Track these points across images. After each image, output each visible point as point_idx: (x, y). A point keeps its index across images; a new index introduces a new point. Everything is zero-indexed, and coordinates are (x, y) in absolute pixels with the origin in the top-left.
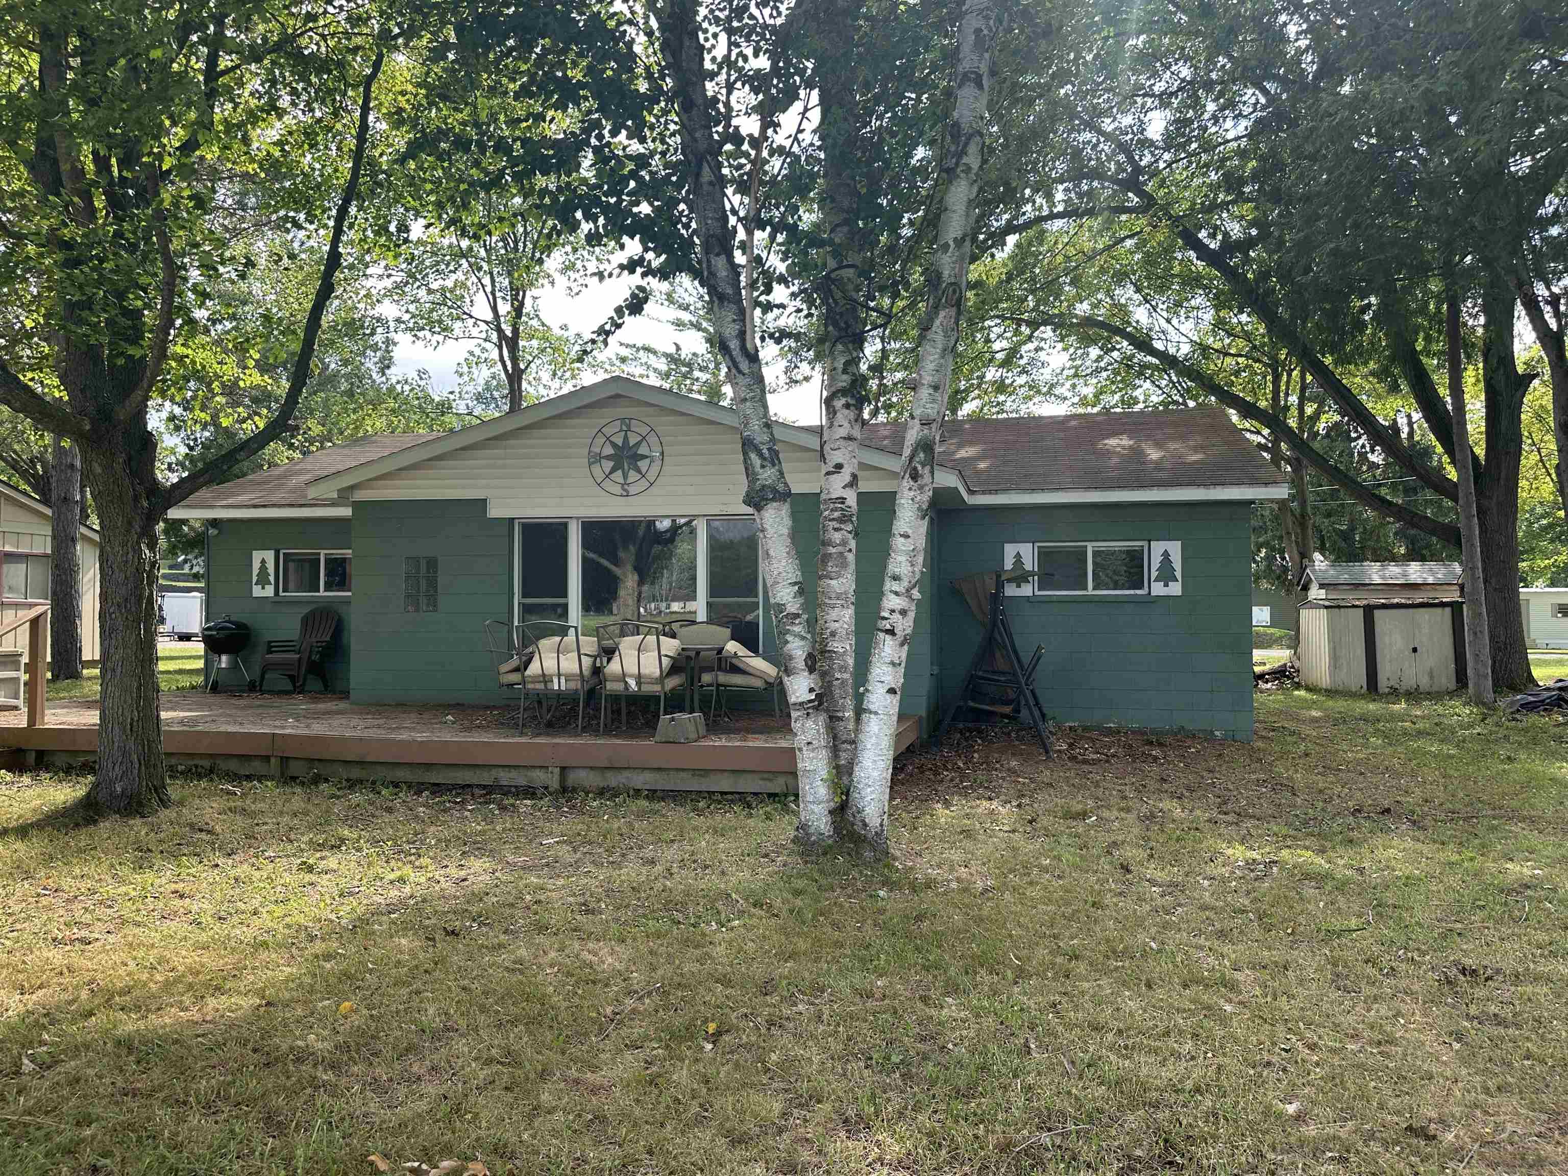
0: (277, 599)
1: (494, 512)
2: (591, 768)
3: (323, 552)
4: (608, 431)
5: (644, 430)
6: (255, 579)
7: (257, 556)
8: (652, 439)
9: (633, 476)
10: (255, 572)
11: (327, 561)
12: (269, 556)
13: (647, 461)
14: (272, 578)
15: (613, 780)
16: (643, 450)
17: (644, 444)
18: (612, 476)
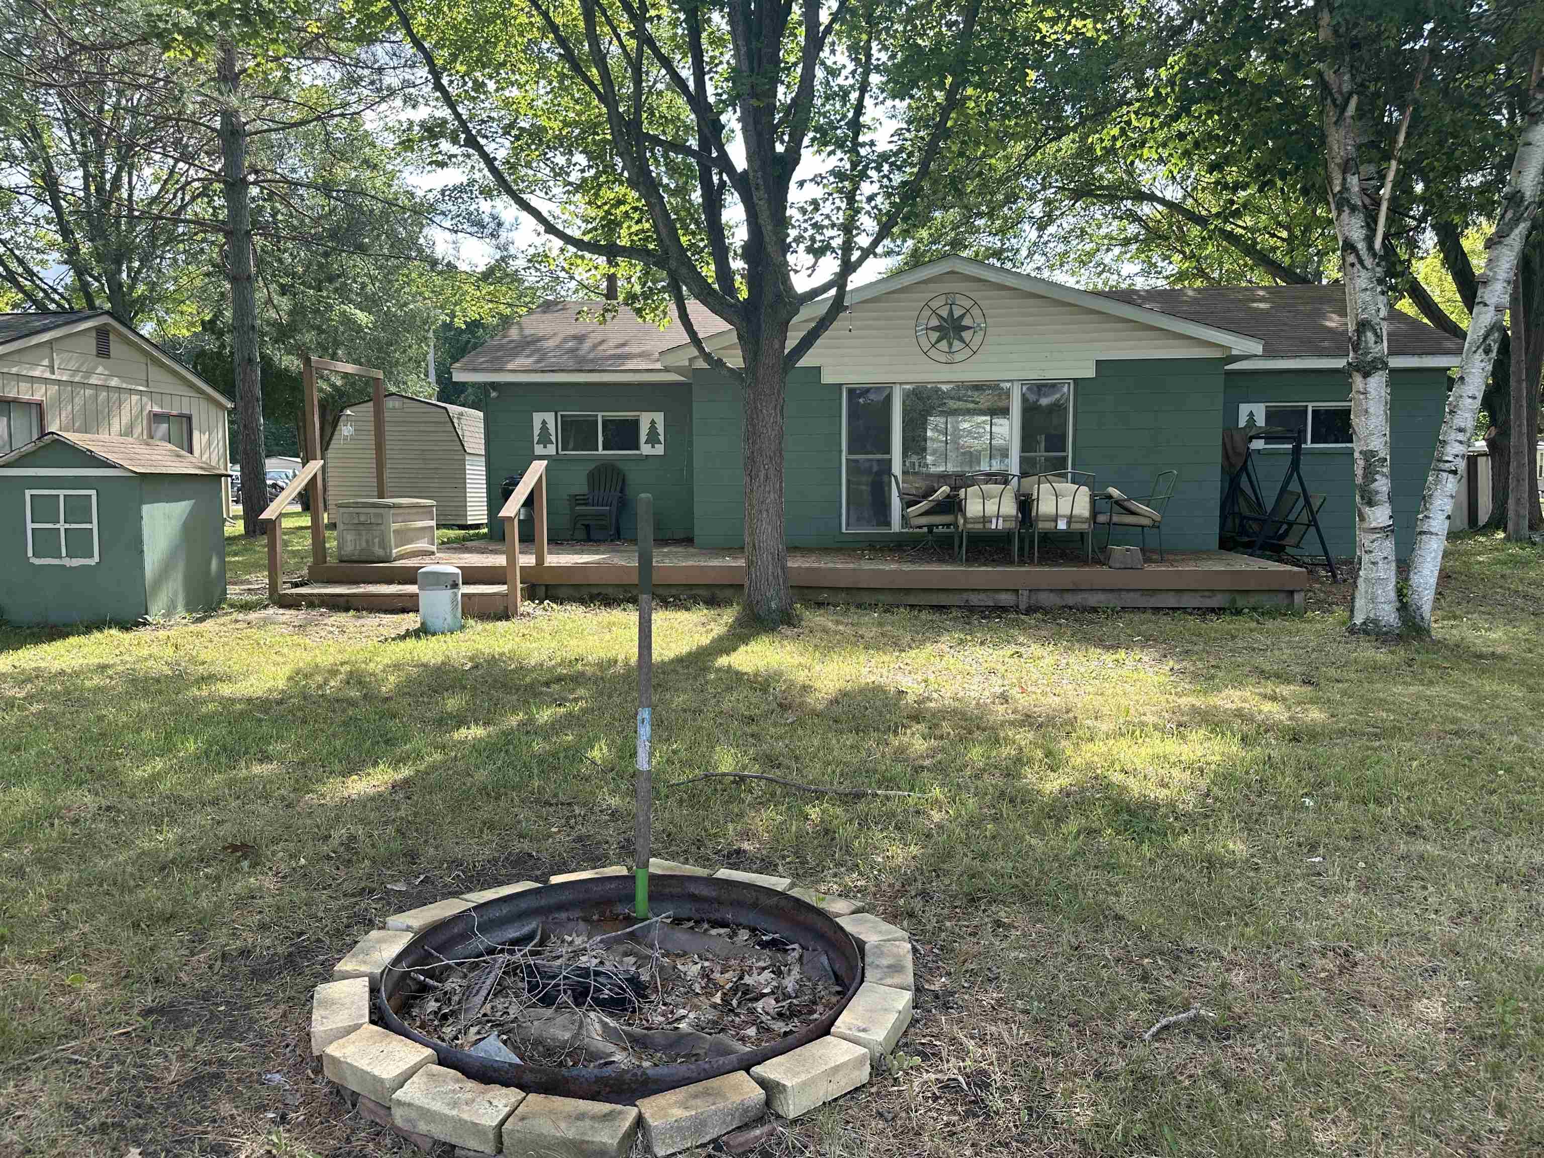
0: (558, 457)
1: (827, 378)
2: (1051, 591)
3: (600, 415)
4: (934, 304)
5: (968, 304)
6: (536, 439)
7: (538, 418)
8: (976, 311)
9: (957, 345)
10: (537, 432)
11: (605, 423)
12: (550, 417)
13: (971, 332)
14: (553, 439)
15: (1070, 600)
16: (967, 322)
17: (968, 315)
18: (938, 346)
